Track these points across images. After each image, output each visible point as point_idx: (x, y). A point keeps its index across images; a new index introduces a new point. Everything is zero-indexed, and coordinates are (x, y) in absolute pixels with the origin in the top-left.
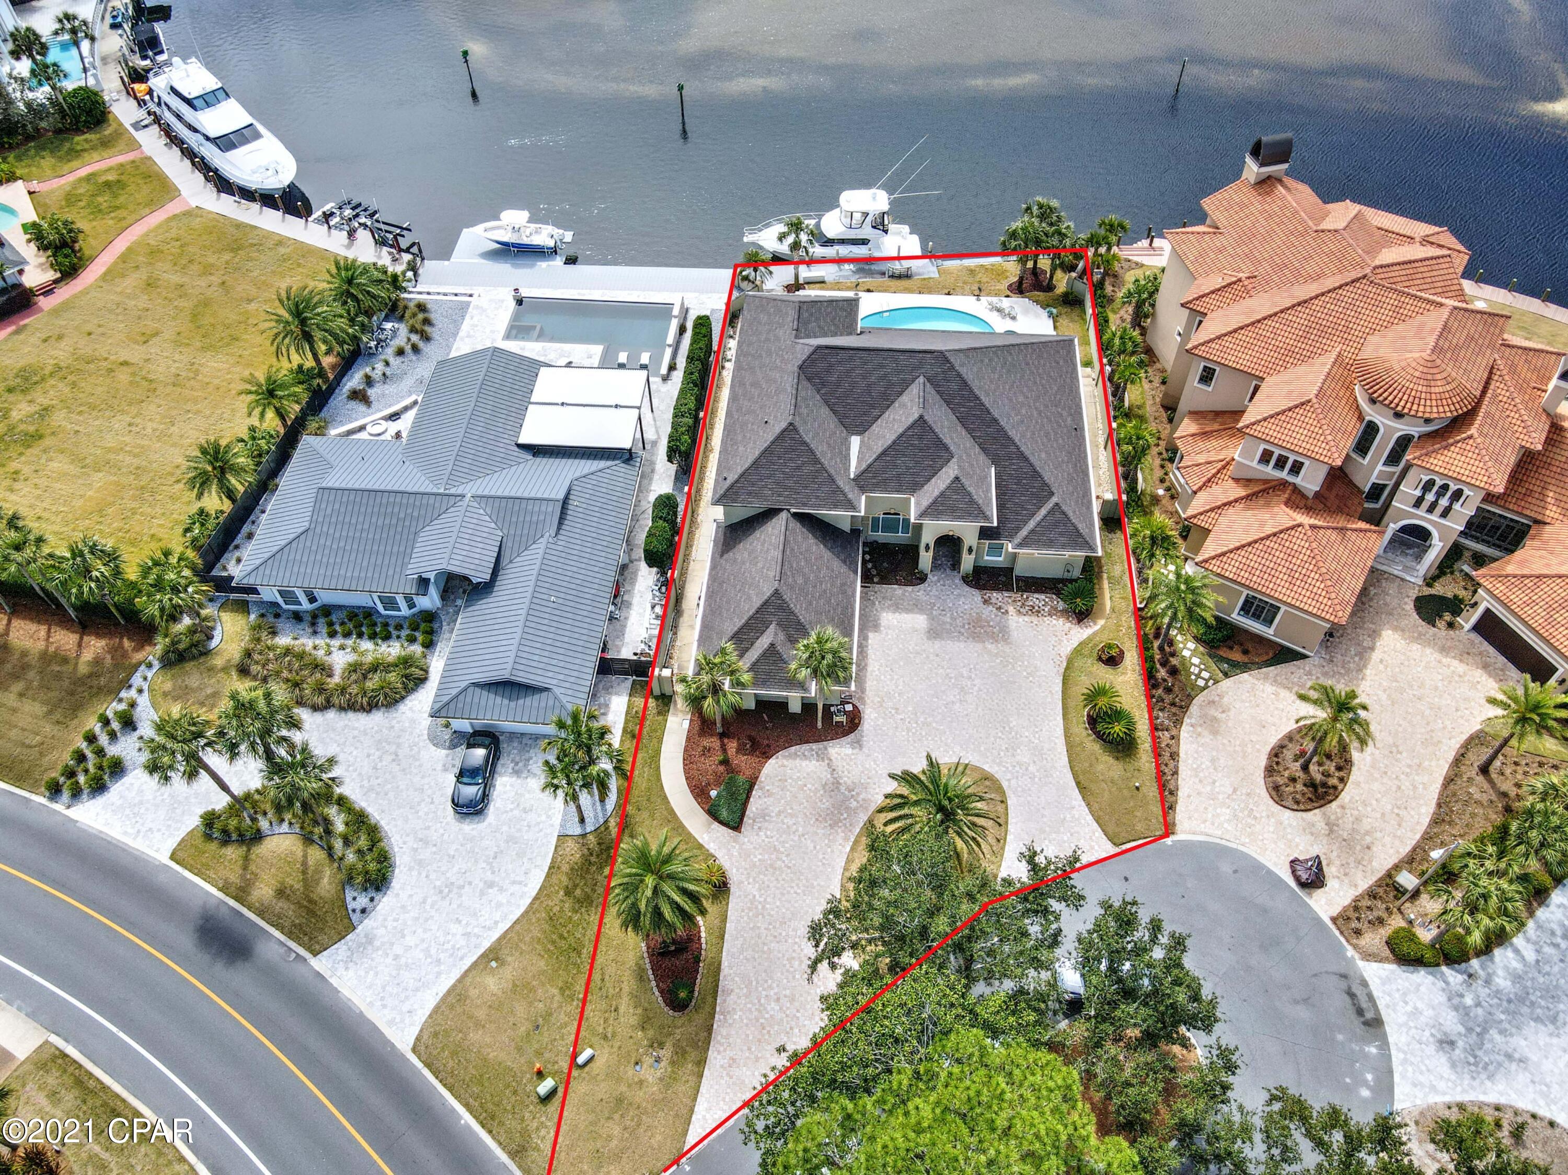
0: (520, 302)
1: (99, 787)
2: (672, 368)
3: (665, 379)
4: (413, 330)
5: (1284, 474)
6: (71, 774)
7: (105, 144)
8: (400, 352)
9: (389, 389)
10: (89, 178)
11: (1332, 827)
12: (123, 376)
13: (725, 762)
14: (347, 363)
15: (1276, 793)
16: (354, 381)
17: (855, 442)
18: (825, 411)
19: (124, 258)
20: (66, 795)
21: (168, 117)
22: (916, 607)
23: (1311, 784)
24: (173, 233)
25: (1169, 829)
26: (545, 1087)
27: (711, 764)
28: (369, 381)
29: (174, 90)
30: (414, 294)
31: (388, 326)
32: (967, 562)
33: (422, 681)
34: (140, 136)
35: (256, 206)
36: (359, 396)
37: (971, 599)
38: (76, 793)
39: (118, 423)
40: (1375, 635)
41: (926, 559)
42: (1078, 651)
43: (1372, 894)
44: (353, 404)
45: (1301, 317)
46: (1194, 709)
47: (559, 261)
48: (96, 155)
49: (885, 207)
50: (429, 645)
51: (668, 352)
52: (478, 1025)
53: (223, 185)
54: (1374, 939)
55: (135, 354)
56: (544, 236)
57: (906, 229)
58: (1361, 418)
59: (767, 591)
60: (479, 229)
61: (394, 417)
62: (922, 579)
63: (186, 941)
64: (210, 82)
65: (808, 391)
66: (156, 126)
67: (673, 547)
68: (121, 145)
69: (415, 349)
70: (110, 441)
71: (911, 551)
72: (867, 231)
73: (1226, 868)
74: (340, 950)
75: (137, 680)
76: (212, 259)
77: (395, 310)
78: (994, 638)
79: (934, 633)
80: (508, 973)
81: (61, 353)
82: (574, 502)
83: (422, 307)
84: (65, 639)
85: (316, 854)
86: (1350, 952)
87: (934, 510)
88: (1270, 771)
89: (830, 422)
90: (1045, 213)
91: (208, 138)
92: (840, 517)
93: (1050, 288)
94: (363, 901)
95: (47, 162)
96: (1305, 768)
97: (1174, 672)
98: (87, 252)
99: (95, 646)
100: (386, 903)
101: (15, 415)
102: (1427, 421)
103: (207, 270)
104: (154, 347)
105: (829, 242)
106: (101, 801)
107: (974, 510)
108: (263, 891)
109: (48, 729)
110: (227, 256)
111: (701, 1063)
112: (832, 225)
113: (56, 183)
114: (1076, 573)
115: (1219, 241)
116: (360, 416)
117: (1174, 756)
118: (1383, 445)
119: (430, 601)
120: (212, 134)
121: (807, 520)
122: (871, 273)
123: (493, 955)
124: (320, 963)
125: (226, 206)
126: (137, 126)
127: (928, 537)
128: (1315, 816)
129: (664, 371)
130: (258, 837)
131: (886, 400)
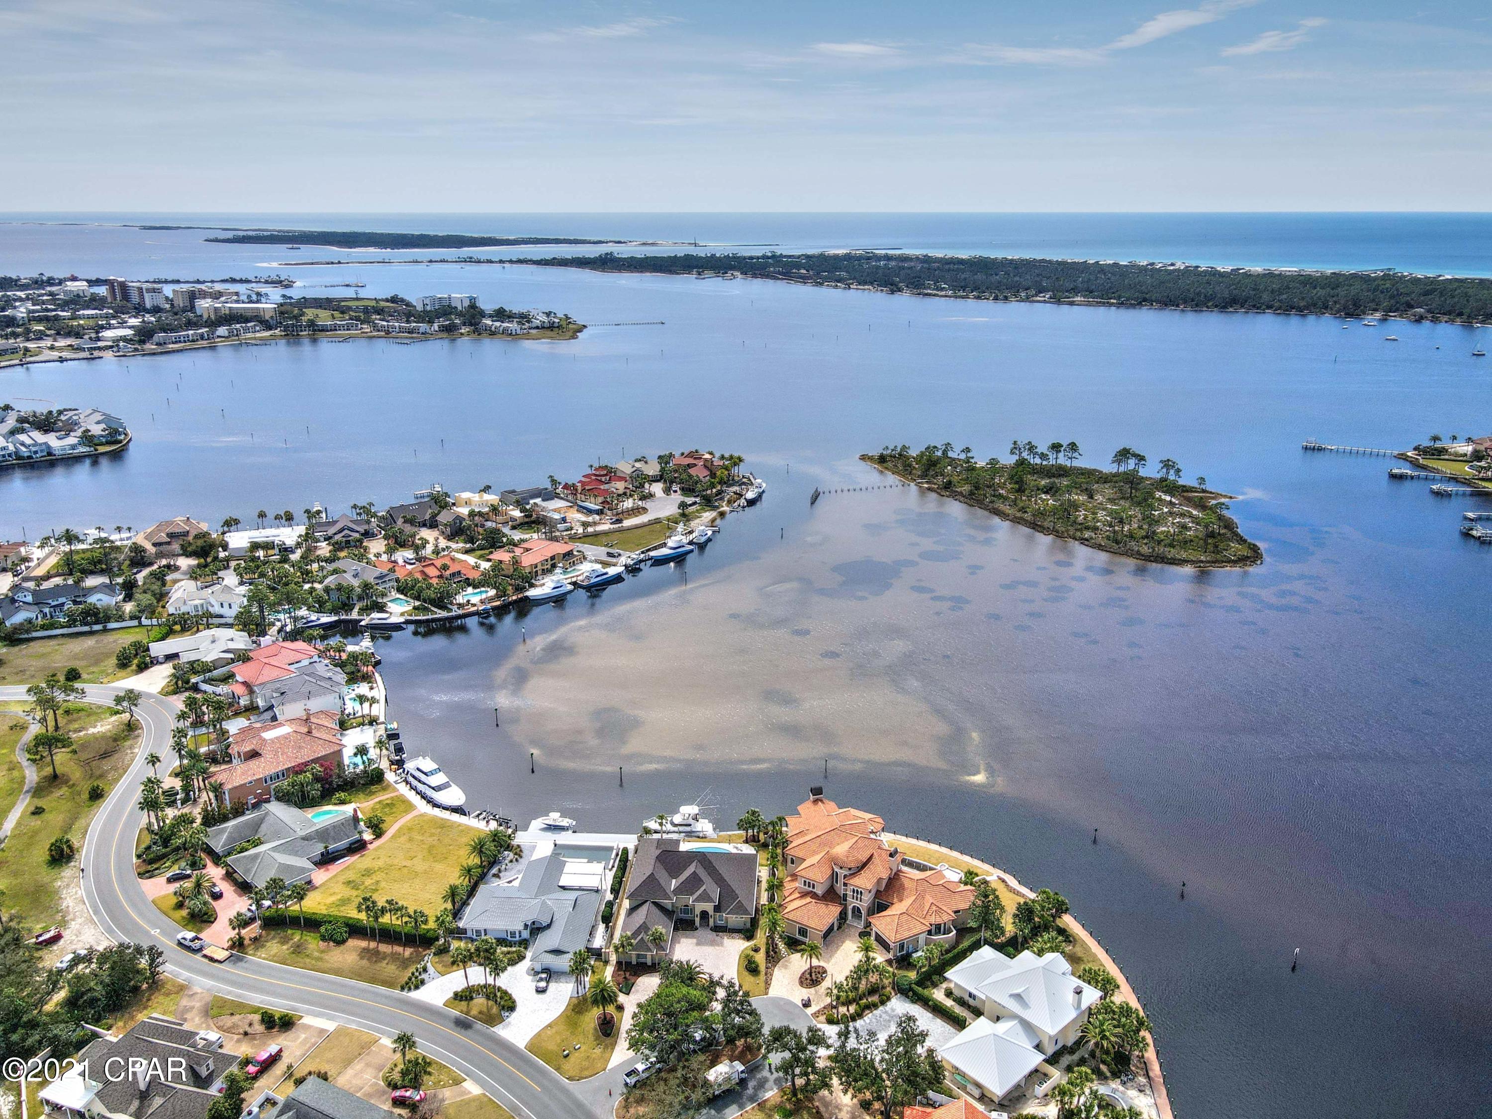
0: (555, 845)
1: (417, 987)
2: (613, 867)
3: (610, 870)
4: (516, 854)
5: (811, 889)
6: (407, 984)
7: (384, 789)
8: (511, 861)
9: (507, 873)
10: (380, 802)
11: (816, 992)
12: (405, 870)
13: (625, 978)
14: (492, 864)
15: (801, 983)
16: (494, 871)
17: (674, 881)
18: (664, 871)
19: (399, 830)
20: (406, 990)
21: (411, 779)
22: (693, 937)
23: (812, 980)
24: (417, 822)
25: (767, 994)
26: (565, 1053)
27: (621, 979)
28: (500, 871)
29: (418, 769)
30: (515, 842)
31: (506, 853)
32: (711, 921)
33: (524, 958)
34: (397, 786)
35: (448, 812)
36: (497, 876)
37: (712, 935)
38: (410, 989)
39: (407, 885)
40: (843, 942)
41: (697, 920)
42: (746, 949)
43: (824, 1008)
44: (494, 879)
45: (819, 839)
46: (780, 963)
47: (570, 832)
48: (381, 794)
49: (697, 812)
50: (526, 948)
51: (612, 861)
52: (545, 1041)
53: (436, 805)
54: (823, 1018)
55: (408, 863)
56: (565, 822)
57: (707, 821)
58: (833, 870)
59: (641, 922)
60: (540, 820)
61: (510, 882)
62: (696, 929)
63: (452, 1025)
64: (435, 766)
65: (658, 864)
66: (404, 784)
67: (611, 915)
68: (390, 789)
69: (517, 860)
70: (404, 891)
71: (692, 922)
72: (691, 821)
73: (782, 1003)
74: (501, 1026)
75: (426, 958)
76: (433, 831)
77: (509, 848)
78: (718, 945)
79: (698, 944)
80: (554, 1030)
81: (380, 863)
82: (578, 902)
83: (519, 846)
84: (399, 949)
85: (491, 1003)
86: (814, 1021)
87: (697, 900)
88: (801, 978)
89: (666, 874)
90: (754, 813)
91: (430, 787)
92: (667, 903)
93: (759, 841)
94: (507, 1014)
95: (361, 796)
96: (811, 976)
97: (775, 953)
98: (384, 829)
99: (408, 952)
100: (514, 1015)
101: (367, 884)
102: (850, 869)
103: (432, 835)
104: (415, 861)
105: (676, 825)
106: (418, 992)
107: (709, 899)
108: (474, 1012)
109: (397, 972)
110: (439, 830)
111: (613, 1049)
112: (677, 819)
113: (366, 804)
114: (748, 925)
115: (801, 820)
116: (495, 883)
117: (772, 975)
118: (841, 880)
119: (526, 934)
120: (433, 785)
121: (656, 904)
122: (691, 837)
123: (550, 1026)
124: (494, 1029)
125: (437, 812)
126: (396, 782)
127: (698, 911)
128: (812, 990)
129: (610, 867)
130: (472, 998)
131: (685, 868)
